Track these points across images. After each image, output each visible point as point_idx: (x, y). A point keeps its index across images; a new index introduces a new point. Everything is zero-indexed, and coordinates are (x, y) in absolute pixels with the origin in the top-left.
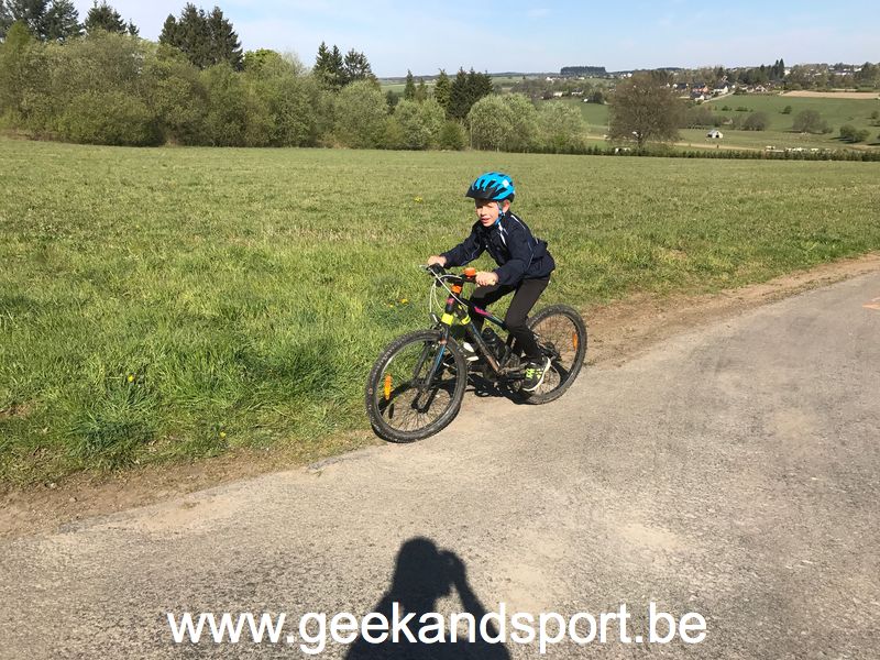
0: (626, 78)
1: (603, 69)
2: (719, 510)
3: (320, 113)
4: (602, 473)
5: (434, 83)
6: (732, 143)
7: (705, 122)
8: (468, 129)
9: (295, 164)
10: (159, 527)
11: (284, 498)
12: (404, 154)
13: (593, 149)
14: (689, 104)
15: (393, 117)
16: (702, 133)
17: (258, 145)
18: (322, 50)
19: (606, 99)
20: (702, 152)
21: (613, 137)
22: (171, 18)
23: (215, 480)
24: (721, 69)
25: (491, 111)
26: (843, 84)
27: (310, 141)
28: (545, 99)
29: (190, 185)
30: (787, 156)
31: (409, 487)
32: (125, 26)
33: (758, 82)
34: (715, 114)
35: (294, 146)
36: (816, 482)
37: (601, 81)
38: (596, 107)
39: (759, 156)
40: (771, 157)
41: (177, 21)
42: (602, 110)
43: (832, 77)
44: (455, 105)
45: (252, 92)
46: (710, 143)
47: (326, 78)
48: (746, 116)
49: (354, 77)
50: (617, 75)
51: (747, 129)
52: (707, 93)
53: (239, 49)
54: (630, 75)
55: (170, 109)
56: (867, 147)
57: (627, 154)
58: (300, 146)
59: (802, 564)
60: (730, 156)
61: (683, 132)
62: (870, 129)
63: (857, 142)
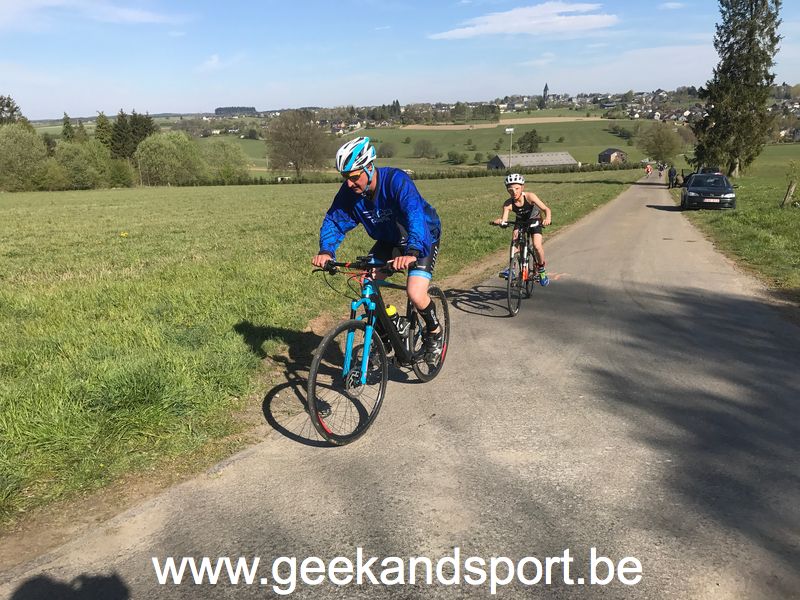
0: (275, 117)
1: (254, 109)
5: (93, 124)
8: (136, 167)
12: (72, 194)
13: (259, 179)
14: (332, 137)
15: (53, 158)
19: (260, 135)
21: (274, 168)
24: (352, 108)
25: (158, 150)
26: (443, 118)
28: (205, 136)
33: (383, 118)
37: (253, 119)
38: (252, 143)
42: (261, 144)
43: (435, 114)
48: (378, 145)
49: (2, 121)
50: (267, 114)
51: (381, 156)
52: (344, 128)
54: (278, 114)
56: (469, 167)
62: (469, 153)
63: (460, 163)
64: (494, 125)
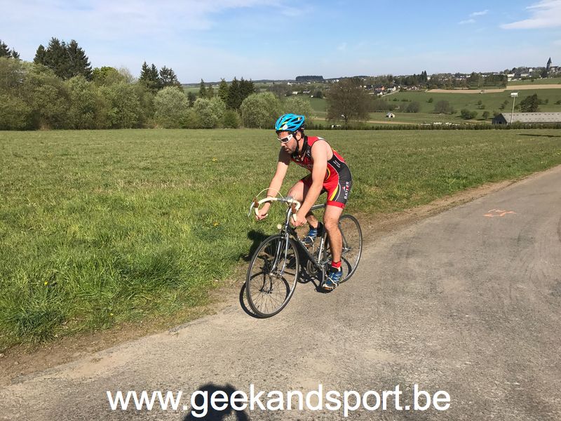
0: (336, 82)
1: (321, 78)
2: (417, 338)
3: (145, 107)
4: (348, 322)
5: (218, 87)
6: (401, 121)
7: (384, 108)
8: (241, 115)
9: (131, 140)
10: (78, 375)
11: (157, 351)
12: (201, 131)
13: (318, 126)
14: (374, 98)
15: (192, 109)
16: (382, 115)
17: (104, 128)
18: (145, 67)
19: (324, 95)
20: (383, 126)
21: (330, 118)
22: (41, 47)
23: (111, 343)
24: (391, 76)
25: (255, 104)
26: (460, 85)
27: (139, 125)
28: (287, 96)
29: (62, 155)
30: (432, 128)
31: (234, 338)
32: (10, 52)
33: (413, 84)
34: (389, 103)
35: (128, 128)
36: (468, 318)
37: (320, 84)
38: (318, 101)
39: (417, 128)
40: (423, 128)
41: (46, 49)
42: (323, 102)
43: (454, 81)
44: (232, 100)
45: (99, 93)
46: (387, 120)
47: (148, 84)
48: (407, 104)
49: (166, 84)
50: (330, 80)
51: (408, 112)
52: (384, 91)
53: (89, 67)
54: (338, 81)
55: (44, 106)
56: (477, 121)
57: (339, 128)
58: (132, 128)
59: (465, 364)
60: (400, 128)
61: (372, 115)
62: (478, 111)
63: (471, 118)
64: (502, 90)
